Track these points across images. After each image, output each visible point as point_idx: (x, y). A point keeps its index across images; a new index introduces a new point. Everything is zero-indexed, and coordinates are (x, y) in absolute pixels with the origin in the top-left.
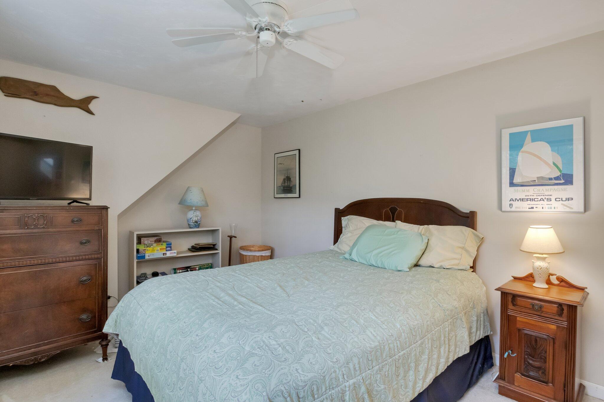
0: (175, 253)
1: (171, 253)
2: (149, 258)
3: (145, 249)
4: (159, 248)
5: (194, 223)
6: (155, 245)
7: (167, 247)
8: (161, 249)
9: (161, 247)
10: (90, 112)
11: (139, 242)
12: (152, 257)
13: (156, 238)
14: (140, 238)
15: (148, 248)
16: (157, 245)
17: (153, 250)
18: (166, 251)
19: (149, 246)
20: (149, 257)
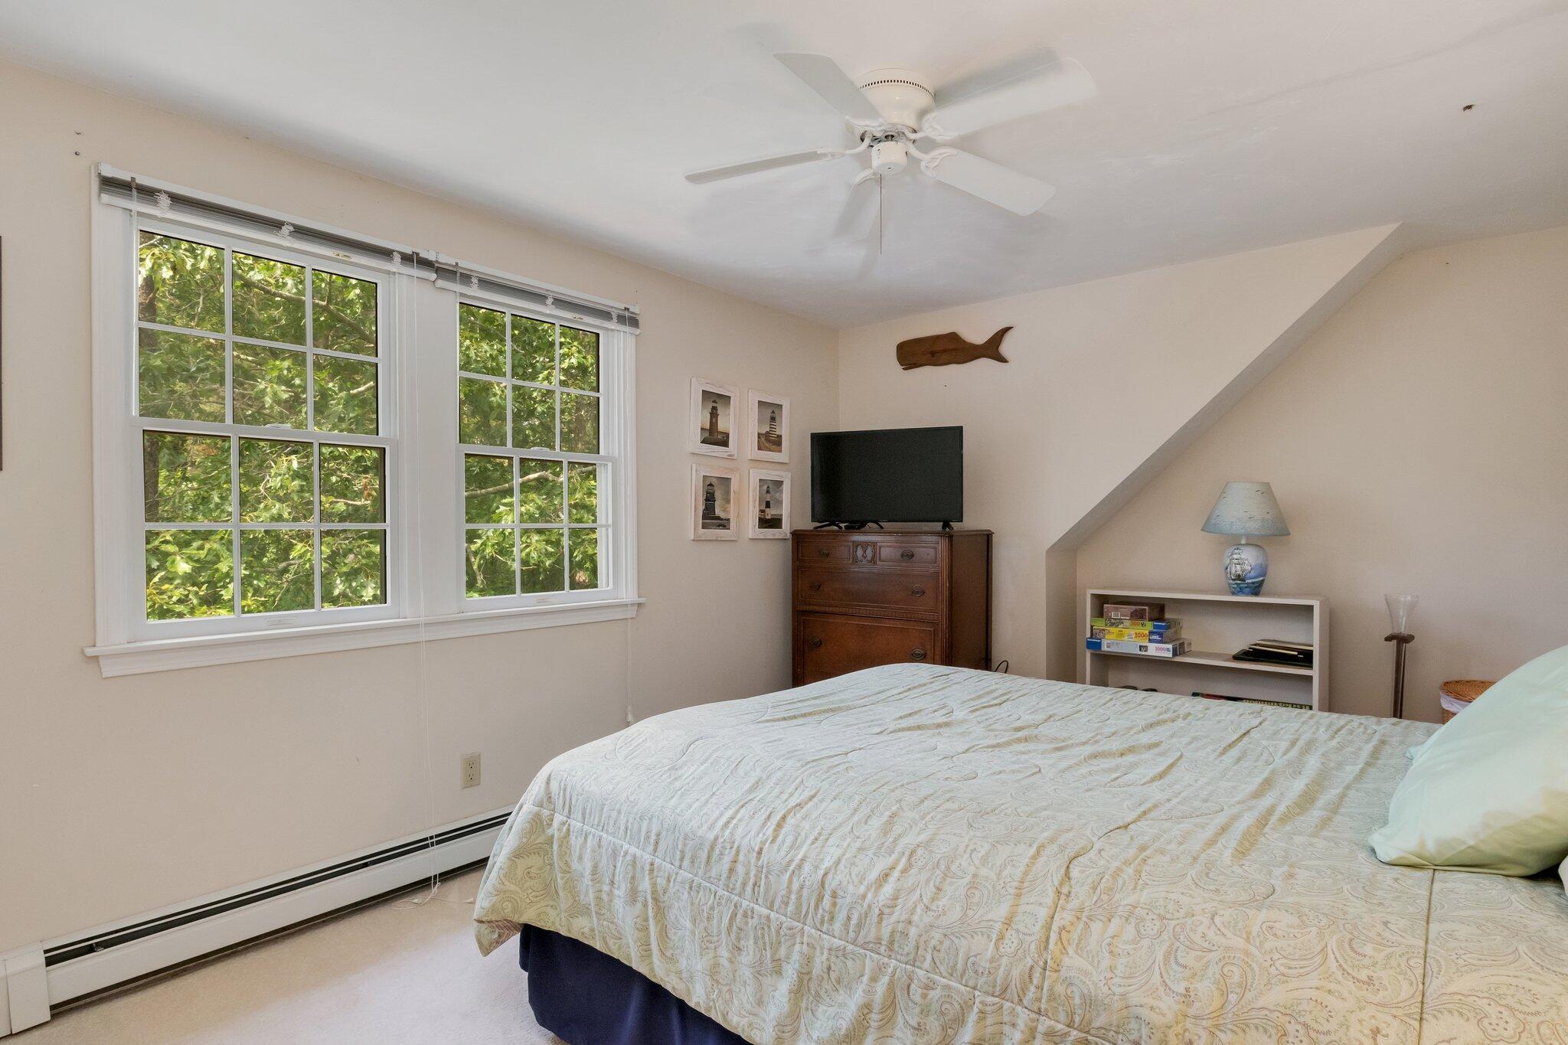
0: (1168, 650)
1: (1157, 649)
2: (1108, 649)
3: (1104, 630)
4: (1133, 632)
5: (1234, 580)
6: (1127, 623)
7: (1151, 633)
8: (1138, 635)
9: (1137, 631)
10: (1003, 360)
11: (1099, 613)
12: (1114, 649)
13: (1134, 608)
14: (1102, 602)
15: (1113, 629)
16: (1133, 624)
17: (1121, 634)
18: (1150, 641)
19: (1115, 623)
20: (1108, 647)
